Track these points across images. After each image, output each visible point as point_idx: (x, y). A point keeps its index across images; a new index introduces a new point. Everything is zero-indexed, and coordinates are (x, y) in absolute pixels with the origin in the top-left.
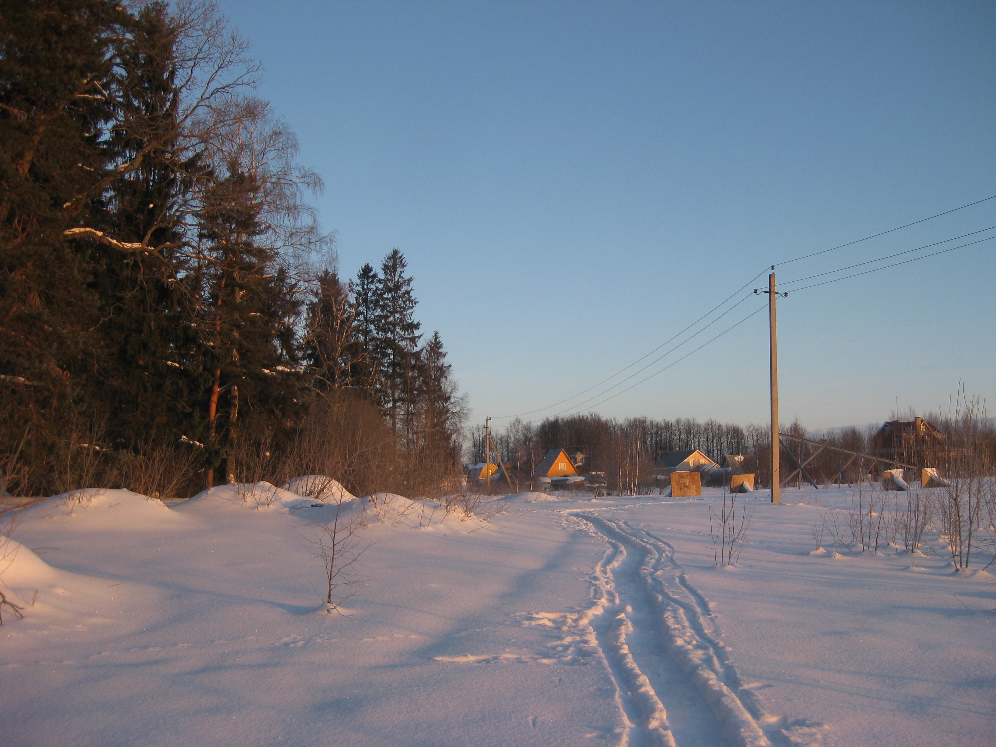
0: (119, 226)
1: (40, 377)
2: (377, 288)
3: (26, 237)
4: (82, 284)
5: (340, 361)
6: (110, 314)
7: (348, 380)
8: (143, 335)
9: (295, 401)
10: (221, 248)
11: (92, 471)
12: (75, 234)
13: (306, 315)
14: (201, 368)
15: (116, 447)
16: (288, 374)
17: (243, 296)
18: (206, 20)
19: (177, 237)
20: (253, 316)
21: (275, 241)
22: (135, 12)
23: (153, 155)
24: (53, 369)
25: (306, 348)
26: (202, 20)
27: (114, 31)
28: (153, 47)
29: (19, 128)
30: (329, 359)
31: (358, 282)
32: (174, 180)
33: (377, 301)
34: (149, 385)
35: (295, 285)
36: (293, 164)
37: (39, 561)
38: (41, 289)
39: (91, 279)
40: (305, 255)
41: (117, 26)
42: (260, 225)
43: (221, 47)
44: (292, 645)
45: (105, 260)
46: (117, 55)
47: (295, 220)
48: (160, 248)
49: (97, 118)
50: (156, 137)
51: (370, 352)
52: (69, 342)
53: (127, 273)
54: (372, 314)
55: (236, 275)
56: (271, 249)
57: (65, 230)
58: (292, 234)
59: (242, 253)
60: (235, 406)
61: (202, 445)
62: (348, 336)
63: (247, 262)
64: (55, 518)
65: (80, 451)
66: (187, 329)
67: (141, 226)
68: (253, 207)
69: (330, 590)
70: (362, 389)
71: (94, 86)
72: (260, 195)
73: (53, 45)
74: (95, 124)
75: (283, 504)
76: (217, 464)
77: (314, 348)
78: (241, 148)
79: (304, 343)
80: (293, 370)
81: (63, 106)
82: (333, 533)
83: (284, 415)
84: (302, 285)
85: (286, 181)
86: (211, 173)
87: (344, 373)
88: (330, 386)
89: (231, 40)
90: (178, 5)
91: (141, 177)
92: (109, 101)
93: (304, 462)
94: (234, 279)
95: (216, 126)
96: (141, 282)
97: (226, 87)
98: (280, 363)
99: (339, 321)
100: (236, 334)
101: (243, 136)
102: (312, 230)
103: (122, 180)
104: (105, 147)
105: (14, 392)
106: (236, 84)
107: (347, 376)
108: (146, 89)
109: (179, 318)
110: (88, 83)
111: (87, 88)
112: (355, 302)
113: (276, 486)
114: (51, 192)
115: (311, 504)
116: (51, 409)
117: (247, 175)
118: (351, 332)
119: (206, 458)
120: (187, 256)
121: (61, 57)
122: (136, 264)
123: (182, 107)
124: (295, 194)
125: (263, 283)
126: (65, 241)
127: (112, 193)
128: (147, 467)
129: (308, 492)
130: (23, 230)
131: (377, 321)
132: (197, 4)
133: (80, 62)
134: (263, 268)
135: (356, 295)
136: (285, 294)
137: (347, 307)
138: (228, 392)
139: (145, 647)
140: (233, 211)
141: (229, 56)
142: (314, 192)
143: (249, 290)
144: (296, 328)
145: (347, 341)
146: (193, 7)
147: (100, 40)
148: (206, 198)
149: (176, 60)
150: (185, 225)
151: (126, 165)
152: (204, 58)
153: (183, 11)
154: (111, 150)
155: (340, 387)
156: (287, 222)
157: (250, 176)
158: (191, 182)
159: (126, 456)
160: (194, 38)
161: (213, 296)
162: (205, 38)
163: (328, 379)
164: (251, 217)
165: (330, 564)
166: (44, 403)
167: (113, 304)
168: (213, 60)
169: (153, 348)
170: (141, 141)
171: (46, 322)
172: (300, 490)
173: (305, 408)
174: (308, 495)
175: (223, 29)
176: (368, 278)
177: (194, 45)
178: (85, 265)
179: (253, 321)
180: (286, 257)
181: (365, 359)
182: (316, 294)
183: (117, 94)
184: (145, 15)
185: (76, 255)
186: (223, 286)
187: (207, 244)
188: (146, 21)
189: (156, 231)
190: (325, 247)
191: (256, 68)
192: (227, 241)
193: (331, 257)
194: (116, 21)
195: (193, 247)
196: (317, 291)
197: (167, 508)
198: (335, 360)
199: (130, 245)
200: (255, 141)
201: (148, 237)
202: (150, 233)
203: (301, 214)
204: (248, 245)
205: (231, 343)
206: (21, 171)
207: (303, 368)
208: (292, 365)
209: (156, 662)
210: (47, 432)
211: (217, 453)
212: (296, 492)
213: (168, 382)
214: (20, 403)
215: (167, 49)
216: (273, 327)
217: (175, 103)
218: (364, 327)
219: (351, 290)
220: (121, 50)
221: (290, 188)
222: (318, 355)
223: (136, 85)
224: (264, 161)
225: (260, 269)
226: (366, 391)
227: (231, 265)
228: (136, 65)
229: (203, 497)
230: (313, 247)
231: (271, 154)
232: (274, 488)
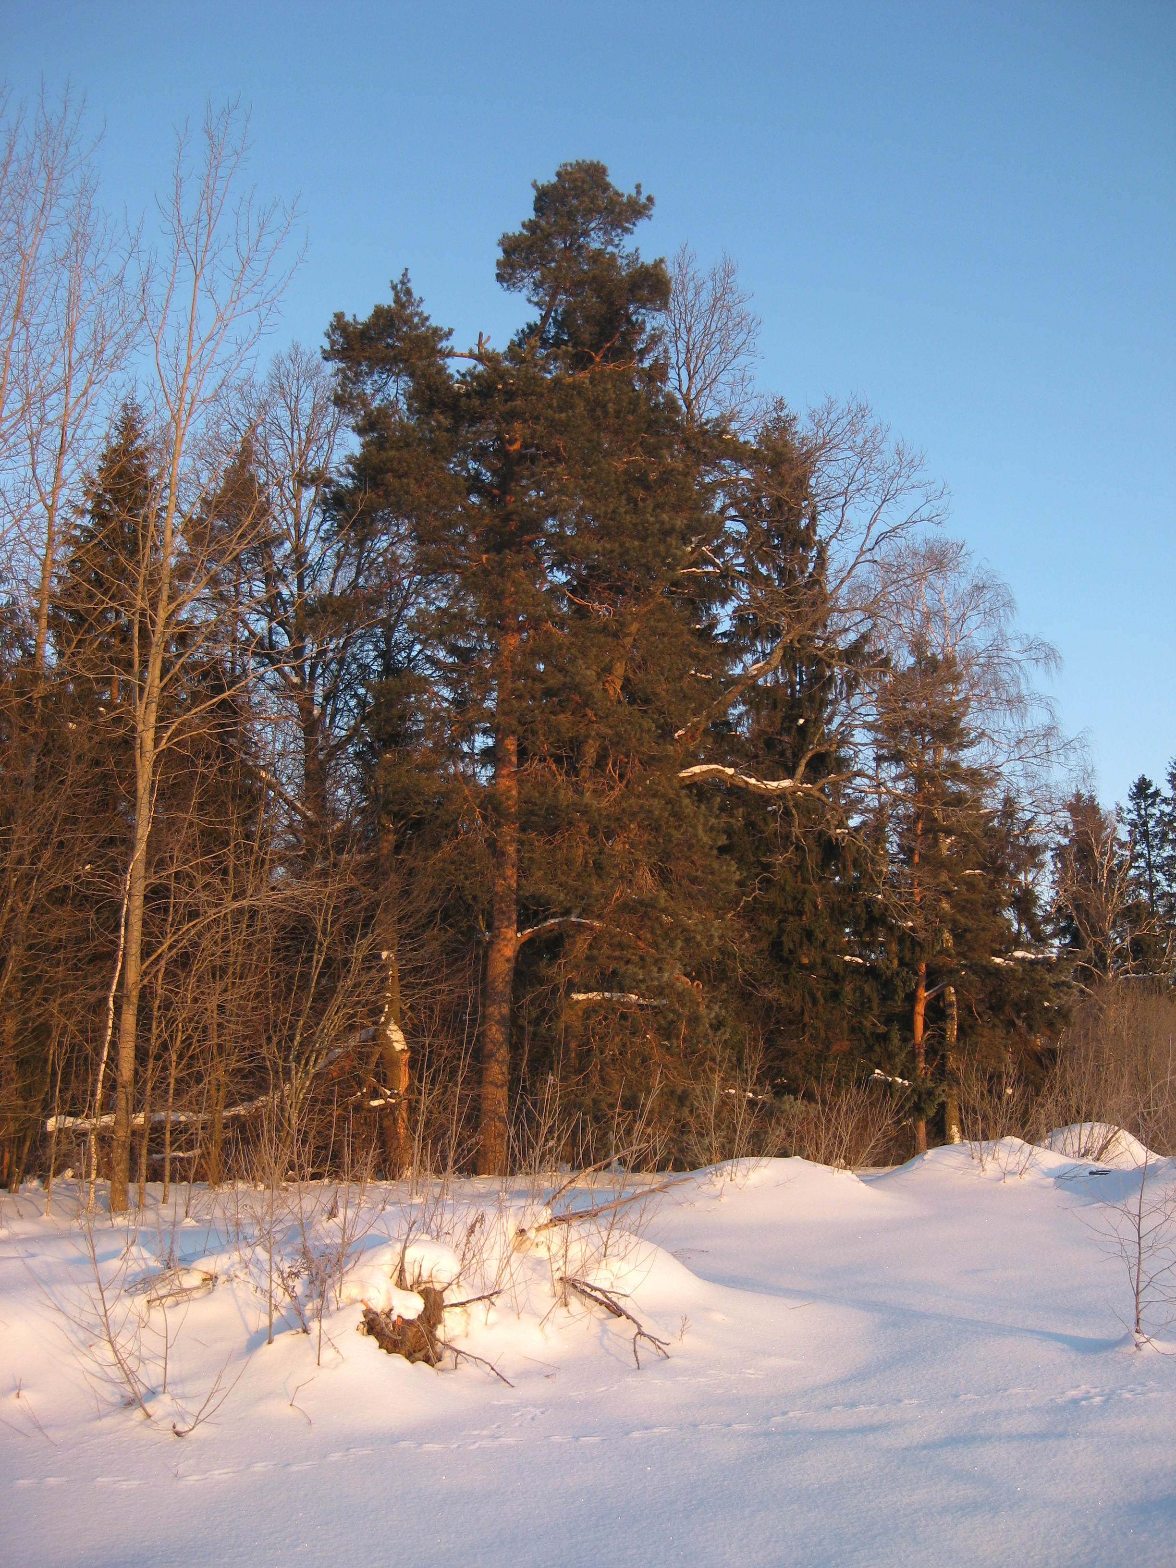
0: (756, 756)
1: (660, 992)
2: (1162, 813)
3: (626, 786)
4: (711, 848)
5: (1112, 934)
6: (754, 890)
7: (1130, 964)
8: (804, 918)
9: (1046, 1004)
10: (911, 775)
11: (747, 1131)
12: (695, 774)
13: (1052, 868)
14: (896, 962)
15: (779, 1092)
16: (1032, 962)
17: (951, 845)
18: (855, 433)
19: (842, 763)
20: (969, 875)
21: (995, 756)
22: (749, 437)
23: (798, 646)
24: (678, 979)
25: (1057, 918)
26: (849, 434)
27: (722, 469)
28: (782, 484)
29: (604, 629)
30: (1095, 934)
31: (1130, 805)
32: (831, 678)
33: (1165, 834)
34: (819, 994)
35: (1031, 822)
36: (1009, 632)
37: (687, 1271)
38: (652, 860)
39: (723, 840)
40: (1043, 772)
41: (726, 462)
42: (968, 734)
43: (881, 470)
44: (1084, 1403)
45: (741, 810)
46: (731, 505)
47: (1022, 718)
48: (820, 784)
49: (710, 603)
50: (799, 617)
51: (1160, 918)
52: (699, 937)
53: (775, 826)
54: (1158, 855)
55: (938, 814)
56: (989, 768)
57: (680, 772)
58: (1019, 742)
59: (946, 779)
60: (953, 1019)
61: (906, 1083)
62: (1122, 893)
63: (953, 793)
64: (697, 1204)
65: (725, 1101)
66: (869, 904)
67: (789, 753)
68: (954, 706)
69: (1138, 1312)
70: (1153, 978)
71: (703, 553)
72: (964, 686)
73: (641, 504)
74: (709, 609)
75: (1044, 1173)
76: (931, 1112)
77: (1070, 918)
78: (927, 617)
79: (1053, 910)
80: (1040, 956)
81: (659, 589)
82: (1137, 1218)
83: (1031, 1028)
84: (1043, 819)
85: (1003, 660)
86: (886, 662)
87: (1120, 953)
88: (1099, 976)
89: (896, 456)
90: (811, 416)
91: (781, 681)
92: (726, 574)
93: (1072, 1102)
94: (936, 819)
95: (886, 590)
96: (797, 838)
97: (897, 528)
98: (1019, 945)
99: (1106, 872)
100: (945, 905)
101: (928, 600)
102: (1049, 732)
103: (754, 687)
104: (726, 641)
105: (624, 1017)
106: (910, 522)
107: (1125, 959)
108: (776, 547)
109: (858, 887)
110: (692, 552)
111: (692, 559)
112: (1129, 839)
113: (1030, 1142)
114: (655, 717)
115: (1088, 1170)
116: (678, 1038)
117: (940, 657)
118: (1127, 887)
119: (915, 1103)
120: (861, 792)
121: (652, 519)
122: (787, 812)
123: (832, 568)
124: (1018, 678)
125: (982, 822)
126: (683, 788)
127: (742, 708)
128: (829, 1121)
129: (1082, 1151)
130: (621, 776)
131: (1167, 865)
132: (839, 411)
133: (680, 523)
134: (977, 800)
135: (1128, 828)
136: (1017, 836)
137: (1115, 848)
138: (940, 996)
139: (853, 1405)
140: (925, 716)
141: (895, 481)
142: (1048, 671)
143: (961, 835)
144: (1038, 888)
145: (1122, 903)
146: (833, 416)
147: (702, 485)
148: (882, 701)
149: (817, 499)
150: (856, 745)
151: (759, 665)
152: (859, 490)
153: (819, 425)
154: (734, 645)
155: (1116, 977)
156: (1009, 724)
157: (946, 658)
158: (855, 679)
159: (794, 1106)
160: (840, 462)
161: (907, 850)
162: (856, 459)
163: (1096, 966)
164: (953, 722)
165: (1136, 1268)
166: (667, 1032)
167: (757, 875)
168: (873, 491)
169: (821, 937)
170: (778, 625)
171: (664, 910)
172: (1069, 1148)
173: (1063, 1014)
174: (1083, 1156)
175: (881, 442)
176: (1145, 799)
177: (841, 473)
178: (713, 820)
179: (970, 884)
180: (1013, 778)
181: (1152, 929)
182: (1065, 832)
183: (735, 562)
184: (764, 438)
185: (698, 807)
186: (919, 832)
187: (890, 770)
188: (768, 449)
189: (812, 758)
190: (1073, 757)
191: (938, 493)
192: (919, 761)
193: (1085, 772)
194: (723, 455)
195: (868, 777)
196: (1066, 826)
197: (862, 1185)
198: (1103, 933)
199: (775, 784)
200: (948, 605)
201: (801, 769)
202: (803, 762)
203: (1029, 708)
204: (954, 765)
205: (941, 922)
206: (611, 692)
207: (1055, 950)
208: (1037, 948)
209: (873, 1429)
210: (676, 1074)
211: (930, 1093)
212: (1063, 1152)
213: (848, 988)
214: (633, 1034)
215: (802, 483)
216: (1004, 891)
217: (822, 562)
218: (1147, 877)
219: (1121, 820)
220: (736, 497)
221: (1009, 670)
222: (1077, 928)
223: (762, 544)
224: (965, 632)
225: (974, 801)
226: (1160, 980)
227: (928, 800)
228: (760, 515)
229: (917, 1165)
230: (1053, 757)
231: (974, 620)
232: (1027, 1147)
